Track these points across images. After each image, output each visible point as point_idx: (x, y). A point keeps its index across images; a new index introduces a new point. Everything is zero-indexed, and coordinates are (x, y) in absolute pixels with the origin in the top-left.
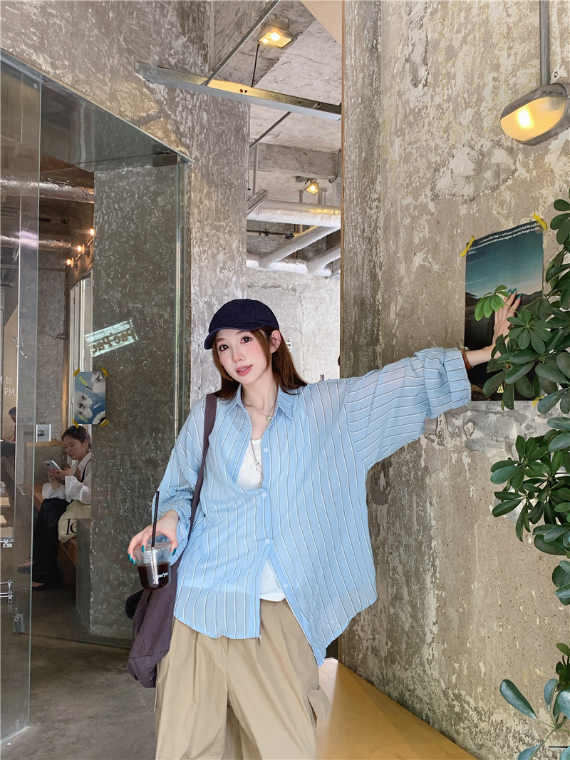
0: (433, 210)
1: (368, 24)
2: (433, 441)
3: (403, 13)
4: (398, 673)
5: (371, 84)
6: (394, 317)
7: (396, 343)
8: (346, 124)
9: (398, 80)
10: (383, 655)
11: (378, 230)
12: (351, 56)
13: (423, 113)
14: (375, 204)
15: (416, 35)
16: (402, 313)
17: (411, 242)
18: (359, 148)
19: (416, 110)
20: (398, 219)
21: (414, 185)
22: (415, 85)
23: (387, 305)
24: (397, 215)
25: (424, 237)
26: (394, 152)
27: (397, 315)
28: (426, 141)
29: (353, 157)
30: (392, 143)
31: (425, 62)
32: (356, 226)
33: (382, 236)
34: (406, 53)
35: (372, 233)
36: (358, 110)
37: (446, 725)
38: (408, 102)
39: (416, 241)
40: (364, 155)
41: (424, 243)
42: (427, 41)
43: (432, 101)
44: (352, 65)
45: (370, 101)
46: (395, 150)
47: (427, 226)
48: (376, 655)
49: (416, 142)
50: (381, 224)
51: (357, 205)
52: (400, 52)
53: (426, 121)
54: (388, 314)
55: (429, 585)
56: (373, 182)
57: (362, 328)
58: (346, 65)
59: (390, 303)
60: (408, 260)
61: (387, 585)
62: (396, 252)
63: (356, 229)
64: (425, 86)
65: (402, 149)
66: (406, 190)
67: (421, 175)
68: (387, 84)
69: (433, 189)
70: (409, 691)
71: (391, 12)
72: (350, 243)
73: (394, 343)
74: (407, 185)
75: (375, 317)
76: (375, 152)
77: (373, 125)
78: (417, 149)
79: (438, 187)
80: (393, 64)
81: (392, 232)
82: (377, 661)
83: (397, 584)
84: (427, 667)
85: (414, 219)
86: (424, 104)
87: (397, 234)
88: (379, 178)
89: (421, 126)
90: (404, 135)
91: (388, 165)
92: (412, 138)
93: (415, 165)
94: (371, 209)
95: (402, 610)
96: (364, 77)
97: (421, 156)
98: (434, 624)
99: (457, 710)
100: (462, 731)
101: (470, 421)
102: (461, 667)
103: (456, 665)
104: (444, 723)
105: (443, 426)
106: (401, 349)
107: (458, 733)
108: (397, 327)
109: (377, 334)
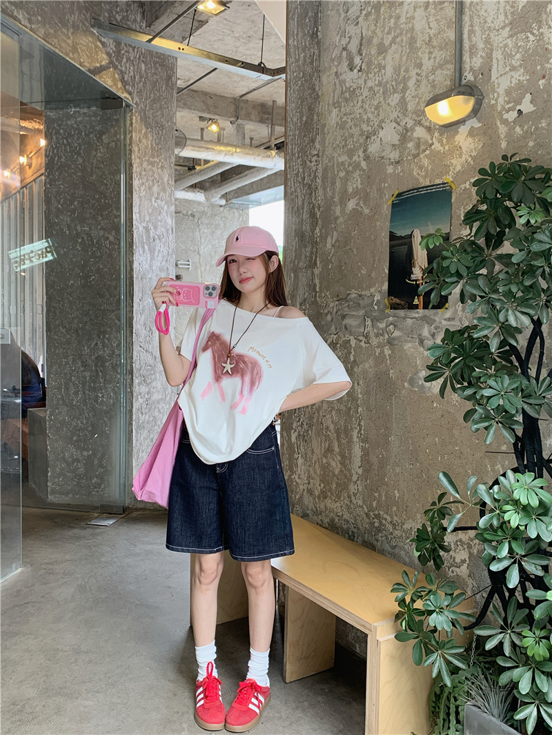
0: (365, 168)
1: (310, 14)
2: (361, 341)
3: (341, 10)
4: (329, 505)
5: (312, 63)
6: (330, 247)
7: (332, 267)
8: (288, 92)
9: (336, 63)
10: (317, 494)
11: (317, 179)
12: (294, 38)
13: (357, 92)
14: (314, 159)
15: (352, 30)
16: (337, 244)
17: (346, 191)
18: (300, 112)
19: (352, 89)
20: (334, 171)
21: (349, 147)
22: (351, 70)
23: (324, 238)
24: (333, 168)
25: (357, 187)
26: (332, 120)
27: (333, 246)
28: (360, 114)
29: (295, 120)
30: (330, 112)
31: (360, 53)
32: (297, 175)
33: (320, 184)
34: (344, 42)
35: (312, 181)
36: (299, 82)
37: (368, 537)
38: (344, 81)
39: (350, 190)
40: (304, 118)
41: (356, 192)
42: (362, 36)
43: (365, 84)
44: (294, 46)
45: (311, 77)
46: (333, 118)
47: (359, 180)
48: (311, 494)
49: (351, 114)
50: (320, 174)
51: (299, 158)
52: (338, 41)
53: (360, 98)
54: (325, 245)
55: (355, 439)
56: (313, 141)
57: (301, 255)
58: (289, 45)
59: (327, 237)
60: (343, 203)
61: (321, 442)
62: (333, 198)
63: (298, 177)
64: (359, 71)
65: (339, 118)
66: (342, 150)
67: (355, 139)
68: (326, 65)
69: (365, 151)
70: (338, 516)
71: (330, 8)
72: (291, 188)
73: (330, 267)
74: (343, 146)
75: (314, 247)
76: (315, 118)
77: (313, 96)
78: (352, 119)
79: (369, 150)
80: (332, 50)
81: (329, 182)
82: (311, 499)
83: (330, 439)
84: (353, 498)
85: (348, 172)
86: (359, 85)
87: (333, 183)
88: (318, 138)
89: (355, 102)
90: (341, 108)
91: (326, 129)
92: (348, 110)
93: (350, 131)
94: (311, 162)
95: (333, 459)
96: (305, 57)
97: (355, 125)
98: (359, 467)
99: (376, 525)
100: (380, 538)
101: (391, 324)
102: (380, 495)
103: (376, 495)
104: (366, 535)
105: (370, 328)
106: (336, 271)
107: (377, 540)
108: (333, 255)
109: (316, 260)
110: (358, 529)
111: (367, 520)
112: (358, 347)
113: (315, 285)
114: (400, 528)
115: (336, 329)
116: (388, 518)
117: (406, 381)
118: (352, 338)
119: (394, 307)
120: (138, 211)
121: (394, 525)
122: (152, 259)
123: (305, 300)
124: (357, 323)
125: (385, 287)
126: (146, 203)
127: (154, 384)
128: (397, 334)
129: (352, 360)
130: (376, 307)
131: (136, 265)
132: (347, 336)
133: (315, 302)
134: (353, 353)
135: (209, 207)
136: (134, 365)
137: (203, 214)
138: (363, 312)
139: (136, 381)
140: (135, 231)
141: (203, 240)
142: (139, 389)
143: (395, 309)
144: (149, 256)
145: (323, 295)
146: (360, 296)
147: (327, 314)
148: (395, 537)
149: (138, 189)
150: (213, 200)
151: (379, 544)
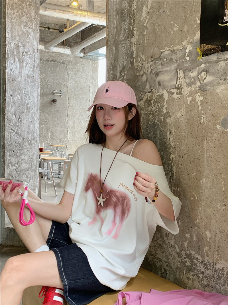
2: (173, 93)
7: (146, 32)
16: (152, 10)
23: (140, 9)
27: (148, 13)
54: (141, 15)
57: (121, 29)
59: (143, 7)
73: (145, 33)
75: (131, 19)
99: (188, 264)
100: (191, 277)
101: (203, 71)
102: (191, 236)
103: (188, 235)
104: (178, 273)
105: (182, 80)
106: (151, 35)
107: (188, 279)
108: (148, 21)
109: (133, 30)
110: (170, 267)
111: (179, 259)
112: (171, 100)
113: (132, 52)
114: (211, 268)
115: (151, 87)
116: (200, 258)
117: (218, 124)
118: (165, 92)
119: (205, 54)
120: (10, 31)
121: (205, 264)
122: (21, 67)
123: (124, 68)
124: (170, 77)
125: (197, 36)
126: (16, 27)
127: (23, 157)
128: (209, 79)
129: (165, 111)
130: (188, 58)
131: (8, 70)
132: (160, 91)
133: (132, 68)
134: (166, 106)
135: (73, 58)
136: (6, 141)
137: (70, 63)
138: (176, 65)
139: (8, 154)
140: (7, 45)
141: (69, 78)
142: (10, 159)
143: (207, 55)
144: (18, 65)
145: (139, 59)
146: (172, 51)
147: (142, 76)
148: (206, 277)
149: (10, 16)
150: (76, 53)
151: (190, 282)
